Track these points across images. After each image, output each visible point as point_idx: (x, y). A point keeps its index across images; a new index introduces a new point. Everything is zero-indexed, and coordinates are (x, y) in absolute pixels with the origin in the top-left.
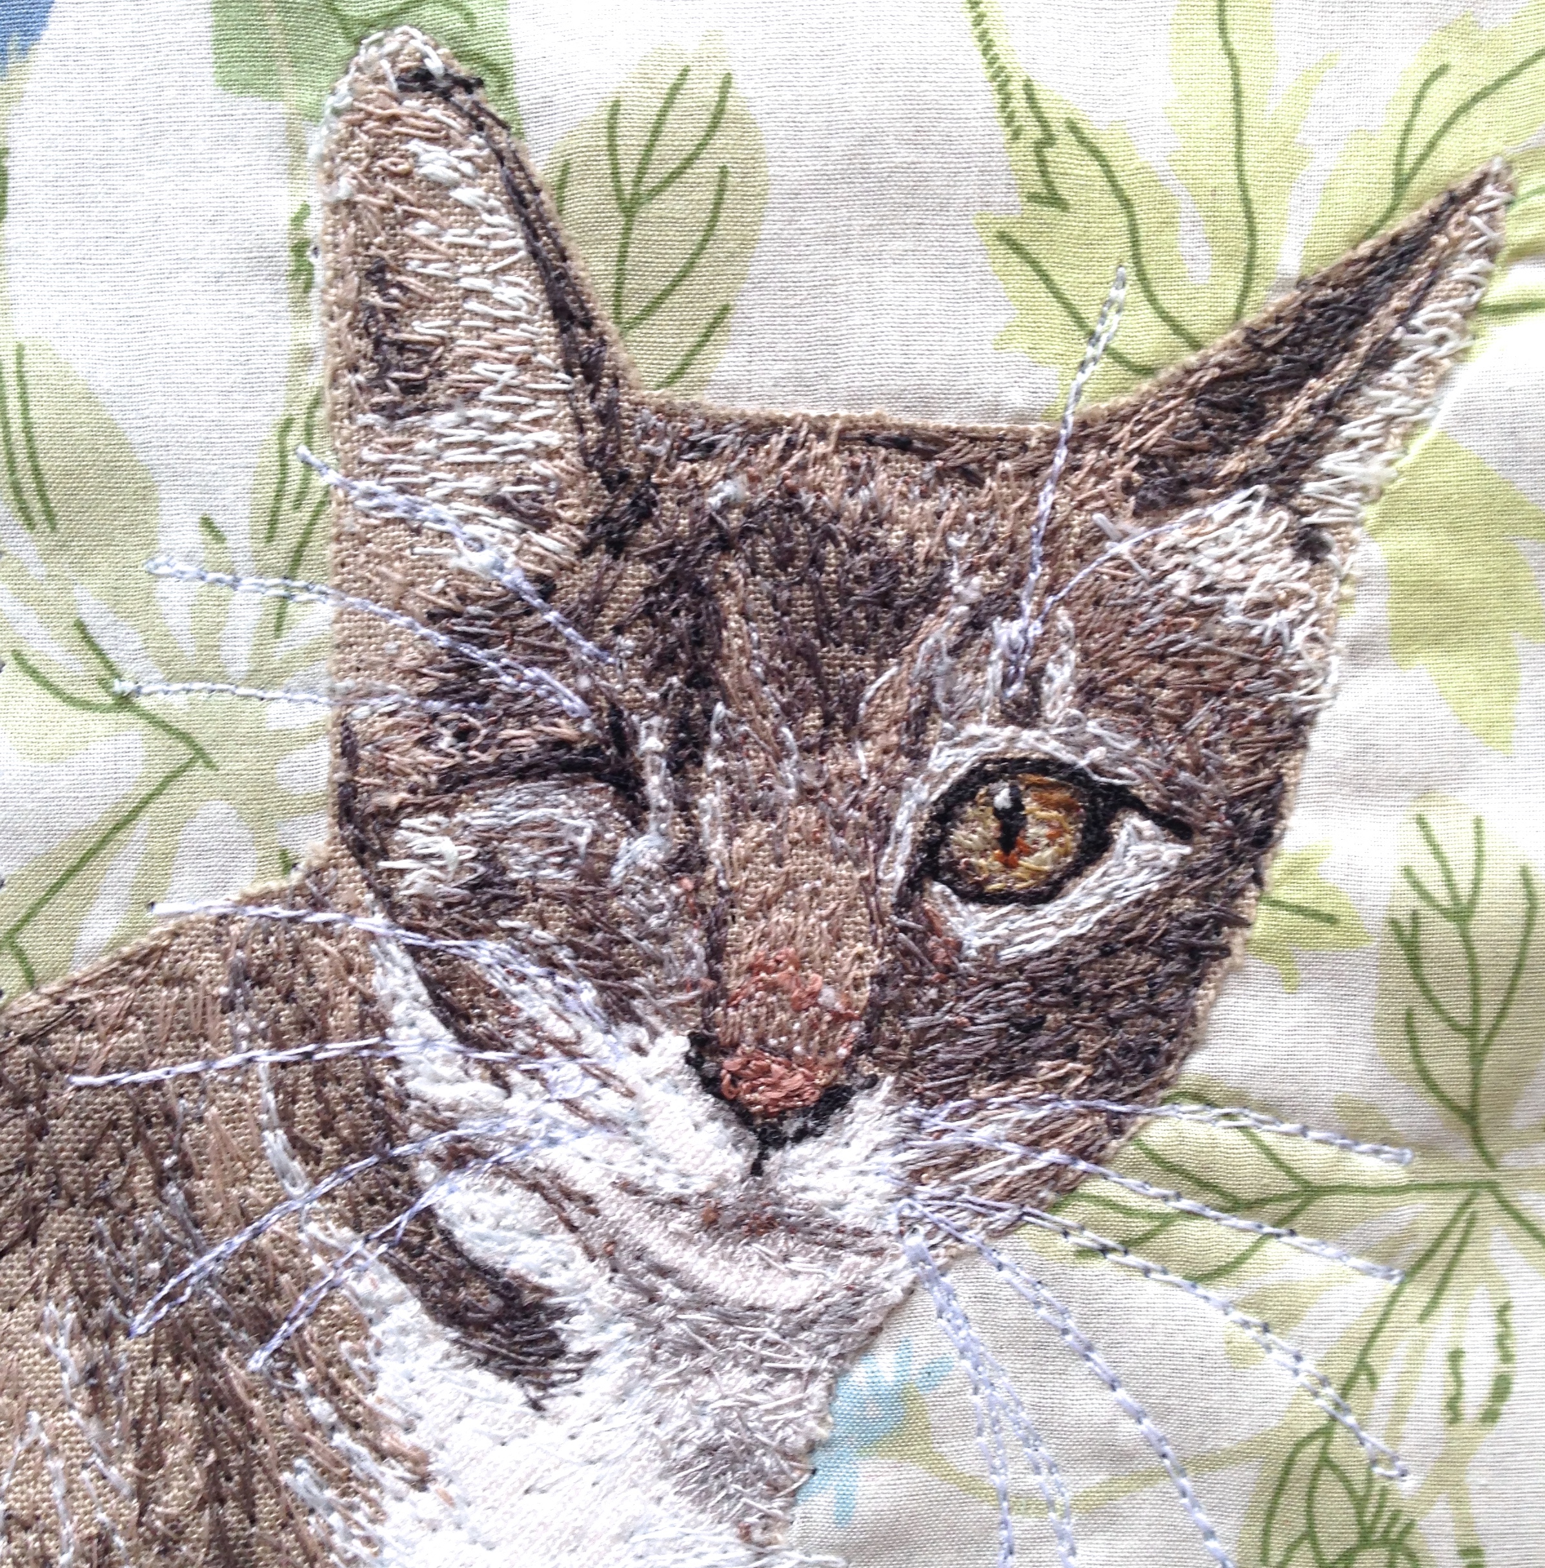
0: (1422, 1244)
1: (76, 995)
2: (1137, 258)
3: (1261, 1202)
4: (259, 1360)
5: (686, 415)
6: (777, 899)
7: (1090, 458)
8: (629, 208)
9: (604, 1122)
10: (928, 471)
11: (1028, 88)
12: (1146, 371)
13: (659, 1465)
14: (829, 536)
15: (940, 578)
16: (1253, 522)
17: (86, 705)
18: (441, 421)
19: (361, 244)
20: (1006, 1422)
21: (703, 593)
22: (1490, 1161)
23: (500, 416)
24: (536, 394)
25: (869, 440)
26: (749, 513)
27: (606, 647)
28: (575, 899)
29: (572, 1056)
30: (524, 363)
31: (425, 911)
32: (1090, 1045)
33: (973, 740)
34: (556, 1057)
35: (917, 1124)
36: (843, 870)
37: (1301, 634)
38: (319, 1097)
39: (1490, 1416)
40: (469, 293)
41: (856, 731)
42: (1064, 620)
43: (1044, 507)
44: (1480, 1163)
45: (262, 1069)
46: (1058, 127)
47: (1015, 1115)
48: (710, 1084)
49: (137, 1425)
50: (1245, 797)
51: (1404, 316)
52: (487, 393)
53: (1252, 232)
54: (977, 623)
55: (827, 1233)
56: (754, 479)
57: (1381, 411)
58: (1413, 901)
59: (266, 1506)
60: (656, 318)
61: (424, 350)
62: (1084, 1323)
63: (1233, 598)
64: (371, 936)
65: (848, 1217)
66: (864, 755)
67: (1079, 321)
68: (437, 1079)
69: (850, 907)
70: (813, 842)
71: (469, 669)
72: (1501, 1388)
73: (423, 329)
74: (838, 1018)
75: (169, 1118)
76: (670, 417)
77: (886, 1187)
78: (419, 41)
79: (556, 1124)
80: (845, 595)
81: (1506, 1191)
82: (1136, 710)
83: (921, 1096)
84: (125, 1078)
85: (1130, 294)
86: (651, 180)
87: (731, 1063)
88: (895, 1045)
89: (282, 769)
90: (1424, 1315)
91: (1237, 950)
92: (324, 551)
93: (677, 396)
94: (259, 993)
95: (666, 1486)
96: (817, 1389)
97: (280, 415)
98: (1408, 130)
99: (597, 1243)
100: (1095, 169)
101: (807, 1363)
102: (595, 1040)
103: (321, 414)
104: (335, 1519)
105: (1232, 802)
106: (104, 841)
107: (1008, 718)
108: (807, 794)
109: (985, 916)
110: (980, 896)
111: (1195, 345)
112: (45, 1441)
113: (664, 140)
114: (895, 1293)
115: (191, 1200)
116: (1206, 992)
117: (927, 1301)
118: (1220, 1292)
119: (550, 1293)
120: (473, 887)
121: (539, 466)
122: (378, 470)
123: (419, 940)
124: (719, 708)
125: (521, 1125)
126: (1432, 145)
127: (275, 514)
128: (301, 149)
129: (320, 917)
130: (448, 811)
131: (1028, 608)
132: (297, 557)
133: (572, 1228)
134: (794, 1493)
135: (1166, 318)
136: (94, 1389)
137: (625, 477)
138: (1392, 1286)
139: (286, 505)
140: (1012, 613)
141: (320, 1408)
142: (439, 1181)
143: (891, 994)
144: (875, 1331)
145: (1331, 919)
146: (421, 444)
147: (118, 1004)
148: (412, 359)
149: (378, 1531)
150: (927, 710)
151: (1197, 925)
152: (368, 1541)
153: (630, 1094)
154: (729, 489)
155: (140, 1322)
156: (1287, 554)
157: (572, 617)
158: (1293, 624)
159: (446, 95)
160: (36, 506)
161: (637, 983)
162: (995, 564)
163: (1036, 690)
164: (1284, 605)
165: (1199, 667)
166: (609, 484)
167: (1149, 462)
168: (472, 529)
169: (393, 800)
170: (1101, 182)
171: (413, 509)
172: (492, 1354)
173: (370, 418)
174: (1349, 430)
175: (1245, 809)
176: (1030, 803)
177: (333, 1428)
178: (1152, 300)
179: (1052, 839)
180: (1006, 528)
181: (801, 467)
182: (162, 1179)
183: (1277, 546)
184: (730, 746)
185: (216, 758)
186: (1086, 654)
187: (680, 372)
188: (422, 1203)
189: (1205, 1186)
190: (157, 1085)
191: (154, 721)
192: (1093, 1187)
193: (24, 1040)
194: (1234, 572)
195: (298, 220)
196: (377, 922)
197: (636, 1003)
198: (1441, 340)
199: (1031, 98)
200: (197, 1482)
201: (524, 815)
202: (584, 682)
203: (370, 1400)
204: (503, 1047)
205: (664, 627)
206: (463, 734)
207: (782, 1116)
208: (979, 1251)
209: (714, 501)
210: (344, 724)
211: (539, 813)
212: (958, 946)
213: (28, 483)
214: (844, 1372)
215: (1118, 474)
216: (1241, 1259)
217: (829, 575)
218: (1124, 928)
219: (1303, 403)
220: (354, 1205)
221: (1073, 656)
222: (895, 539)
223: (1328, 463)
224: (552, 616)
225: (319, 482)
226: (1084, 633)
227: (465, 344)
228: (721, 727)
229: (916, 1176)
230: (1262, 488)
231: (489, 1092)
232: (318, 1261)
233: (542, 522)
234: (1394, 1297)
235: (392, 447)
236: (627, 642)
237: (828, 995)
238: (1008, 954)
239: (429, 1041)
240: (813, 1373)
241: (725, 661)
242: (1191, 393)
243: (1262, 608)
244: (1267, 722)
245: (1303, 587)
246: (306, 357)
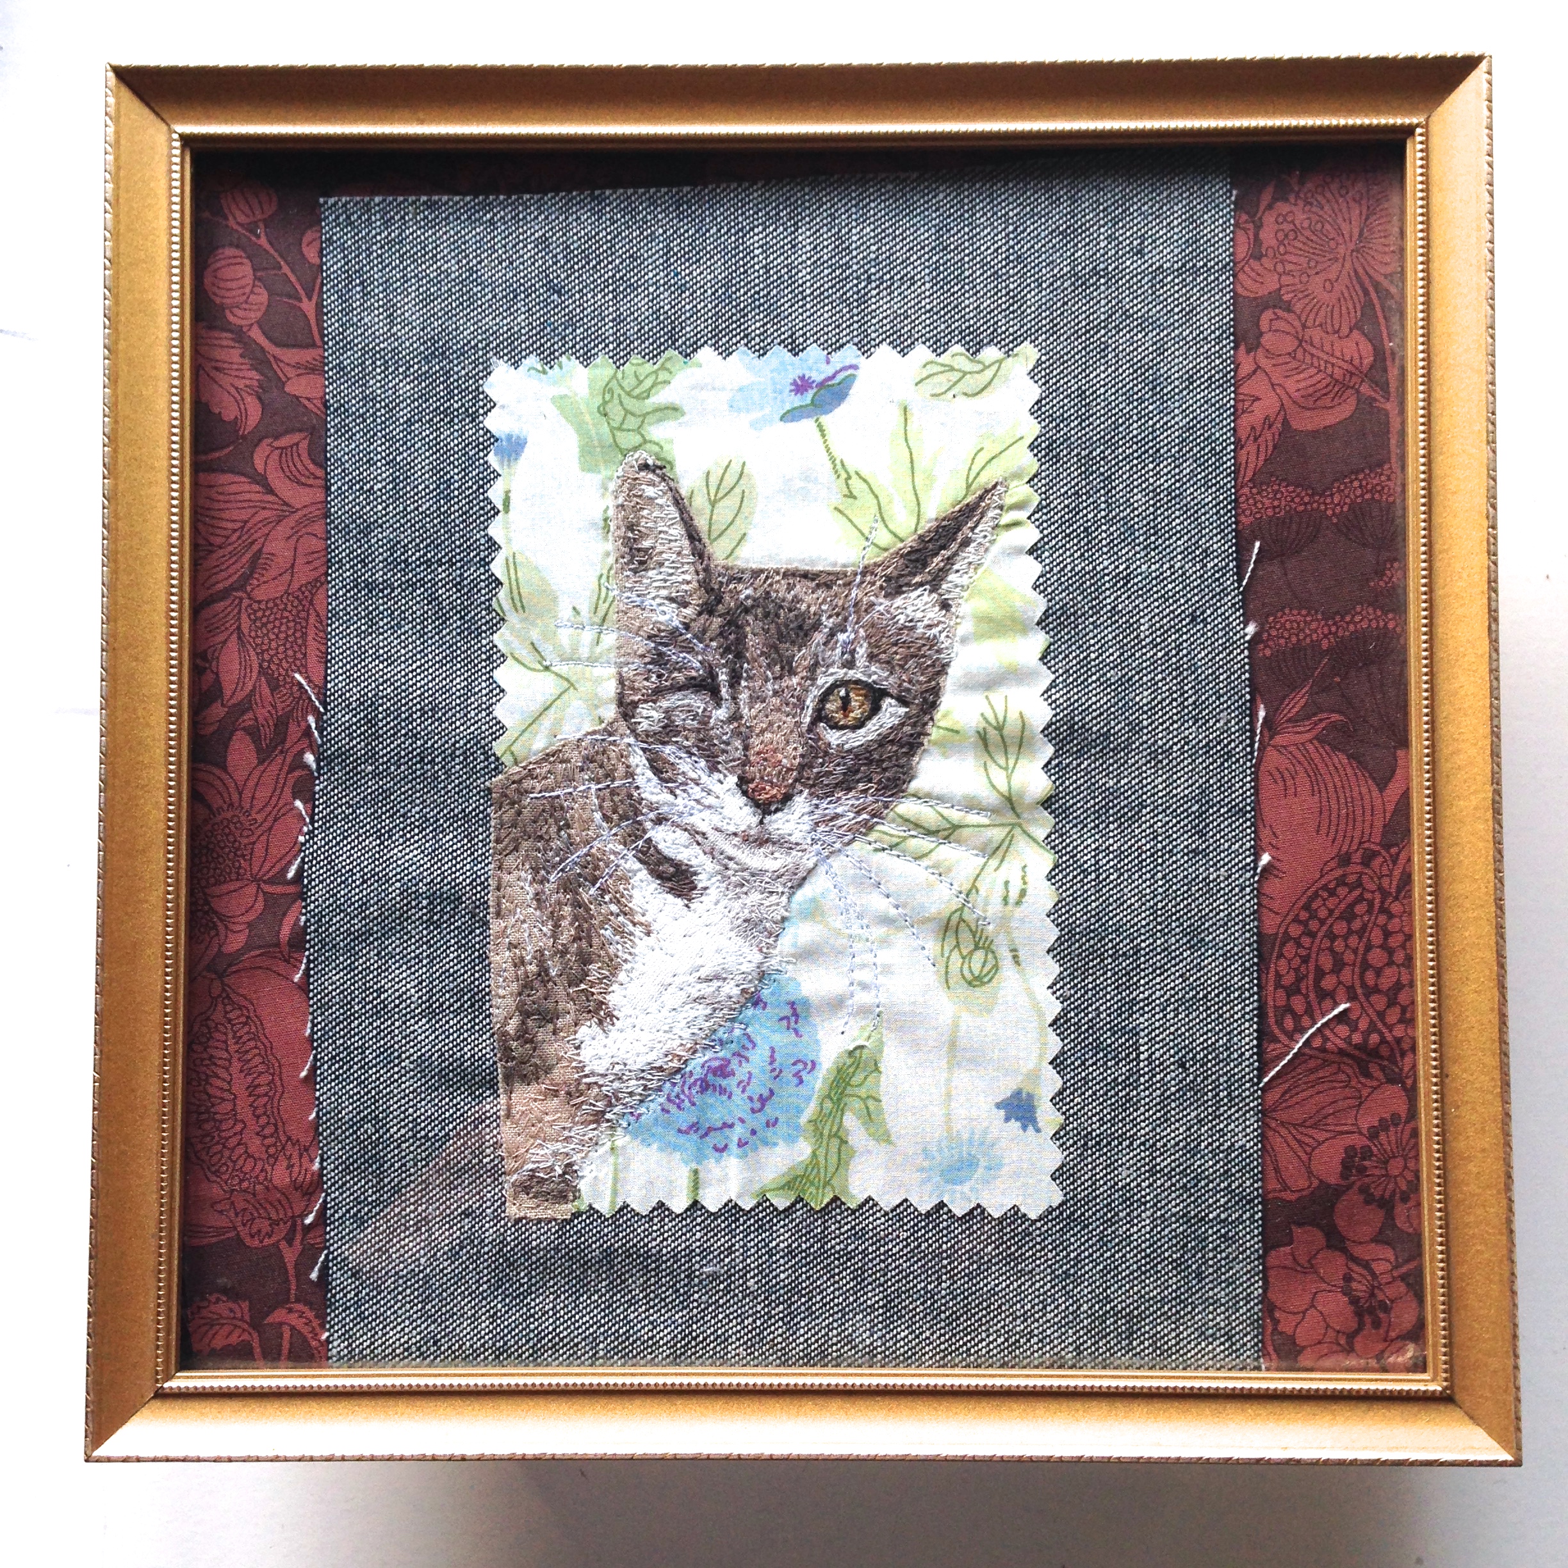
0: (995, 845)
1: (531, 767)
2: (881, 513)
3: (938, 831)
4: (592, 891)
5: (732, 568)
6: (766, 729)
7: (868, 578)
8: (713, 504)
9: (709, 807)
10: (814, 584)
11: (842, 462)
12: (886, 550)
13: (730, 926)
14: (781, 607)
15: (819, 620)
16: (926, 598)
17: (534, 670)
18: (651, 573)
19: (626, 518)
20: (851, 911)
21: (738, 627)
22: (1018, 816)
23: (671, 571)
24: (683, 564)
25: (794, 575)
26: (755, 600)
27: (707, 646)
28: (698, 731)
29: (698, 784)
30: (679, 554)
31: (647, 736)
32: (876, 778)
33: (832, 674)
34: (692, 785)
35: (817, 806)
36: (789, 719)
37: (944, 634)
38: (612, 801)
39: (1018, 903)
40: (660, 532)
41: (792, 672)
42: (862, 632)
43: (853, 595)
44: (1014, 816)
45: (593, 791)
46: (852, 474)
47: (851, 802)
48: (745, 793)
49: (552, 913)
50: (926, 691)
51: (972, 529)
52: (667, 564)
53: (919, 504)
54: (832, 634)
55: (786, 845)
56: (755, 589)
57: (966, 561)
58: (983, 724)
59: (595, 941)
60: (723, 538)
61: (646, 550)
62: (877, 875)
63: (919, 624)
64: (630, 745)
65: (793, 839)
66: (795, 680)
67: (863, 534)
68: (653, 793)
69: (792, 732)
70: (779, 710)
71: (661, 655)
72: (1023, 893)
73: (646, 544)
74: (789, 770)
75: (562, 808)
76: (727, 569)
77: (807, 827)
78: (645, 455)
79: (693, 808)
80: (787, 626)
81: (1024, 826)
82: (888, 662)
83: (818, 797)
84: (547, 795)
85: (880, 525)
86: (720, 495)
87: (752, 786)
88: (808, 779)
89: (599, 689)
90: (996, 870)
91: (926, 743)
92: (613, 616)
93: (730, 562)
94: (591, 765)
95: (733, 934)
96: (784, 899)
97: (598, 574)
98: (970, 469)
99: (708, 849)
100: (865, 486)
101: (780, 889)
102: (704, 779)
103: (612, 572)
104: (619, 947)
105: (922, 693)
106: (540, 715)
107: (844, 666)
108: (776, 693)
109: (838, 734)
110: (835, 726)
111: (902, 541)
112: (522, 918)
113: (724, 482)
114: (810, 864)
115: (569, 835)
116: (916, 759)
117: (822, 869)
118: (925, 862)
119: (691, 866)
120: (664, 727)
121: (685, 587)
122: (631, 589)
123: (645, 745)
124: (746, 665)
125: (681, 808)
126: (978, 474)
127: (597, 605)
128: (606, 489)
129: (612, 739)
130: (654, 702)
131: (849, 629)
132: (604, 620)
133: (699, 844)
134: (777, 936)
135: (891, 532)
136: (538, 900)
137: (712, 589)
138: (985, 860)
139: (601, 602)
140: (844, 631)
141: (614, 908)
142: (653, 829)
143: (806, 760)
144: (804, 879)
145: (957, 732)
146: (645, 581)
147: (545, 769)
148: (642, 554)
149: (632, 950)
150: (816, 664)
151: (912, 735)
152: (630, 954)
153: (718, 797)
154: (749, 592)
155: (552, 878)
156: (937, 608)
157: (695, 636)
158: (940, 632)
159: (654, 471)
160: (519, 604)
161: (720, 759)
162: (838, 615)
163: (853, 657)
164: (937, 625)
165: (909, 648)
166: (707, 592)
167: (888, 579)
168: (662, 608)
169: (636, 698)
170: (868, 490)
171: (643, 602)
172: (672, 889)
173: (628, 573)
174: (956, 567)
175: (927, 695)
176: (852, 695)
177: (618, 915)
178: (886, 526)
179: (860, 707)
180: (840, 603)
181: (771, 585)
182: (560, 829)
183: (934, 606)
184: (750, 678)
185: (577, 686)
186: (870, 643)
187: (730, 555)
188: (646, 837)
189: (917, 826)
190: (558, 797)
191: (557, 674)
192: (879, 827)
193: (514, 782)
194: (919, 615)
195: (606, 511)
196: (632, 740)
197: (720, 766)
198: (985, 537)
199: (843, 465)
200: (573, 933)
201: (680, 703)
202: (700, 658)
203: (630, 905)
204: (675, 782)
205: (726, 638)
206: (659, 676)
207: (770, 804)
208: (840, 851)
209: (742, 596)
210: (620, 674)
211: (686, 702)
212: (829, 744)
213: (516, 597)
214: (794, 893)
215: (878, 584)
216: (931, 852)
217: (782, 620)
218: (885, 737)
219: (940, 558)
220: (624, 838)
221: (865, 645)
222: (803, 607)
223: (950, 578)
224: (689, 636)
225: (611, 594)
226: (868, 637)
227: (659, 548)
228: (746, 671)
229: (817, 824)
230: (928, 587)
231: (670, 798)
232: (612, 857)
233: (685, 605)
234: (985, 865)
235: (636, 582)
236: (714, 644)
237: (785, 761)
238: (847, 747)
239: (649, 780)
240: (783, 893)
241: (747, 650)
242: (902, 556)
243: (929, 627)
244: (933, 665)
245: (943, 619)
246: (608, 554)
